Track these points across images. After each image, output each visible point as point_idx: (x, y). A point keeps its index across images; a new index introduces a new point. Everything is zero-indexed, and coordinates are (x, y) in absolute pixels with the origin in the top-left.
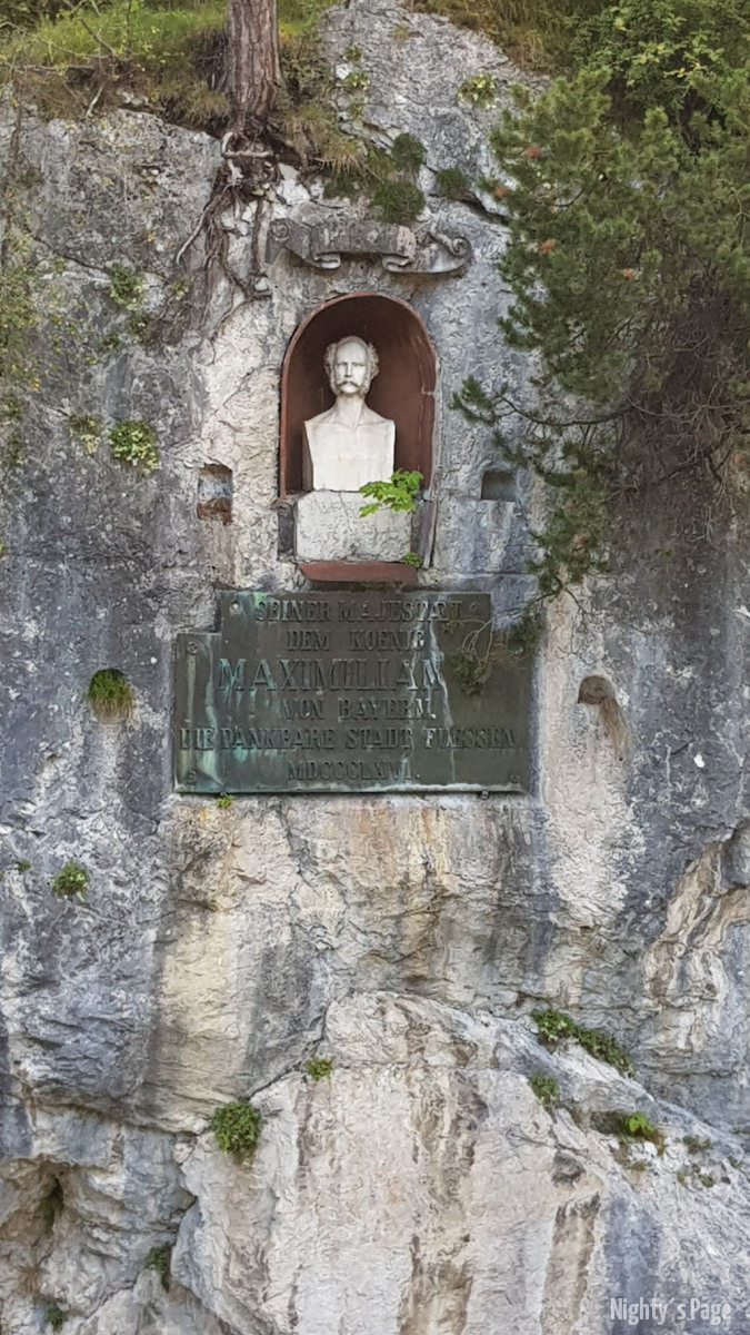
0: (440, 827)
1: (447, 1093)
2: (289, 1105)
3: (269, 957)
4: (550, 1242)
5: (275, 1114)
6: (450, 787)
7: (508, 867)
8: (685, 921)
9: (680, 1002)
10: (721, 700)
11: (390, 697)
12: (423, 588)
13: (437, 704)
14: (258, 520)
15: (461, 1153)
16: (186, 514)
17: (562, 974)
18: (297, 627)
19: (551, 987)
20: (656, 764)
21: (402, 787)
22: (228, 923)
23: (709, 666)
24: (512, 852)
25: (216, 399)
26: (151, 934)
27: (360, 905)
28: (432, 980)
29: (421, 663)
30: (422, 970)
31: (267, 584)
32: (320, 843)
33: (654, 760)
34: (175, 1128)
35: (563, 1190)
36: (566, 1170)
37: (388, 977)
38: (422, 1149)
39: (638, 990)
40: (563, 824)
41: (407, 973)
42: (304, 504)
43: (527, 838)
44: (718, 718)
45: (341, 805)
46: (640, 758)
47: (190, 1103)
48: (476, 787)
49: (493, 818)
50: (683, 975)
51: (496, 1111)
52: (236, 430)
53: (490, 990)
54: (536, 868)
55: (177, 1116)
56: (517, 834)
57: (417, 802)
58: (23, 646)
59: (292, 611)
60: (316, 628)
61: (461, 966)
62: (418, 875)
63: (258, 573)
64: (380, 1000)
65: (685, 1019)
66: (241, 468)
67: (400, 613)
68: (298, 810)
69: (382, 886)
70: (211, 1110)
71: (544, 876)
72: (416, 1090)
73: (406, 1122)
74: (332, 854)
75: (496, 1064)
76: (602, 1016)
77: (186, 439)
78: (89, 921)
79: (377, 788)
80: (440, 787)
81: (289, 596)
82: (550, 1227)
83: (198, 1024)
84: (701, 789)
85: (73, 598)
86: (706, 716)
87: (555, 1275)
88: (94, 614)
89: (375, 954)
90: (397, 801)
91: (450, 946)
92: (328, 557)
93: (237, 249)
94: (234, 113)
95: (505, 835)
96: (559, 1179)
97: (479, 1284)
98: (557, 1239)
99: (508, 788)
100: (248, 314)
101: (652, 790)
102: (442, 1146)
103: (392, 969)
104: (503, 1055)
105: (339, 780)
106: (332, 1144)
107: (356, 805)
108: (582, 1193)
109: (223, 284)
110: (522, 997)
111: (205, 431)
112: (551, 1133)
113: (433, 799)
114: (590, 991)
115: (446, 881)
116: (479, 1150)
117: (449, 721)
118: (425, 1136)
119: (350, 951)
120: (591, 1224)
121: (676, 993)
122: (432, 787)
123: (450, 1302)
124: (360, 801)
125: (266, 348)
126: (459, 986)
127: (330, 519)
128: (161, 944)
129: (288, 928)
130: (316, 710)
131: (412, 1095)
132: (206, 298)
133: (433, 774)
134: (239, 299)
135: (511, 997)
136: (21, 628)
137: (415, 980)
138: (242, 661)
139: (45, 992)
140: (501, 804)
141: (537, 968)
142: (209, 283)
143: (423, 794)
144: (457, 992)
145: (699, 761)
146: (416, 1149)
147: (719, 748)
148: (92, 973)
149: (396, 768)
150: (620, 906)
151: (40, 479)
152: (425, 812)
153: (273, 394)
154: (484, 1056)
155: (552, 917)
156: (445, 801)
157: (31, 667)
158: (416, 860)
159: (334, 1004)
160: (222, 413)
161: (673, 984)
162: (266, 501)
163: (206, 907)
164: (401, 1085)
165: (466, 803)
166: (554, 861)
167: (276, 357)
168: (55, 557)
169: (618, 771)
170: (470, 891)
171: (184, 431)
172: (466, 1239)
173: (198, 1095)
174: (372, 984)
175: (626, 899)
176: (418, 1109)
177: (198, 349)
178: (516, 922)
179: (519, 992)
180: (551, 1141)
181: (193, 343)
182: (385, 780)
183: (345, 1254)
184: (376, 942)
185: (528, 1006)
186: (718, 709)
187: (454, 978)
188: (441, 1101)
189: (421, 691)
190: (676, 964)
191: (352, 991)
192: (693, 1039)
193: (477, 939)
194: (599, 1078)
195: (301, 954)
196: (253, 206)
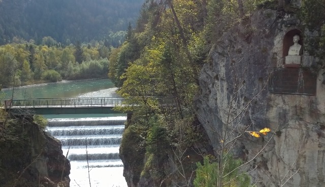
0: (302, 99)
3: (280, 113)
5: (283, 133)
6: (304, 94)
11: (296, 82)
12: (301, 68)
13: (302, 83)
14: (280, 59)
15: (306, 141)
17: (323, 120)
21: (297, 94)
22: (275, 109)
24: (311, 103)
25: (275, 44)
26: (266, 109)
27: (291, 108)
28: (303, 119)
29: (300, 78)
31: (281, 67)
32: (286, 100)
34: (272, 132)
37: (297, 118)
40: (319, 100)
41: (299, 117)
42: (286, 57)
43: (314, 101)
45: (289, 95)
48: (307, 94)
49: (309, 98)
51: (311, 137)
52: (278, 48)
53: (312, 121)
60: (286, 73)
61: (307, 117)
62: (298, 105)
64: (296, 120)
66: (278, 53)
67: (297, 71)
68: (283, 96)
69: (293, 106)
70: (276, 131)
71: (316, 106)
77: (271, 49)
78: (258, 107)
79: (293, 93)
80: (302, 94)
81: (283, 69)
82: (317, 153)
83: (272, 120)
85: (258, 69)
87: (318, 159)
88: (259, 71)
92: (289, 64)
93: (279, 25)
95: (311, 101)
96: (319, 147)
97: (307, 158)
98: (318, 154)
99: (312, 95)
100: (280, 33)
102: (303, 140)
104: (313, 130)
106: (289, 137)
108: (322, 149)
109: (277, 29)
111: (274, 48)
115: (302, 106)
116: (308, 141)
117: (304, 85)
118: (301, 138)
119: (291, 114)
123: (303, 159)
125: (282, 37)
127: (290, 59)
128: (267, 110)
129: (282, 110)
131: (300, 133)
132: (275, 31)
133: (301, 92)
134: (279, 31)
137: (301, 118)
138: (277, 77)
139: (254, 115)
140: (311, 97)
141: (319, 119)
142: (275, 29)
143: (300, 95)
146: (300, 140)
148: (259, 113)
149: (296, 91)
152: (300, 97)
154: (311, 129)
155: (318, 112)
156: (303, 96)
158: (298, 103)
159: (289, 120)
160: (276, 46)
162: (281, 57)
163: (272, 107)
164: (298, 131)
165: (306, 96)
166: (318, 105)
168: (256, 64)
170: (305, 108)
172: (305, 152)
174: (295, 118)
176: (300, 135)
178: (313, 112)
179: (317, 122)
180: (318, 142)
181: (273, 37)
183: (290, 151)
184: (294, 113)
185: (319, 124)
187: (307, 119)
188: (304, 134)
189: (300, 81)
191: (292, 119)
193: (309, 114)
195: (284, 113)
196: (281, 19)
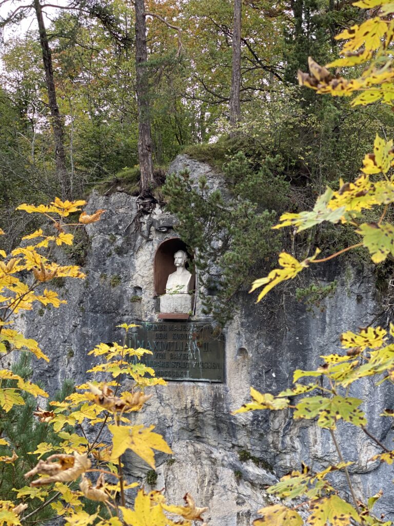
0: (197, 392)
1: (208, 473)
2: (163, 472)
4: (236, 523)
5: (160, 474)
6: (200, 380)
7: (216, 405)
8: (281, 425)
9: (284, 451)
10: (280, 357)
11: (183, 353)
12: (193, 321)
13: (197, 355)
14: (149, 302)
15: (210, 492)
16: (128, 300)
17: (243, 439)
18: (158, 332)
19: (241, 444)
20: (260, 375)
21: (187, 379)
22: (141, 417)
23: (276, 345)
24: (217, 401)
25: (137, 268)
27: (177, 413)
28: (203, 438)
29: (192, 343)
30: (199, 434)
31: (151, 320)
32: (164, 394)
33: (260, 374)
34: (136, 475)
35: (239, 507)
36: (240, 501)
37: (190, 436)
38: (200, 490)
39: (268, 446)
40: (232, 392)
41: (195, 435)
42: (162, 298)
43: (222, 396)
44: (280, 362)
46: (255, 373)
47: (138, 469)
48: (208, 380)
49: (213, 390)
50: (283, 443)
51: (221, 480)
52: (143, 277)
53: (222, 442)
54: (225, 405)
55: (136, 472)
56: (220, 394)
57: (192, 384)
58: (88, 336)
59: (155, 328)
60: (163, 333)
61: (211, 434)
62: (189, 406)
63: (149, 317)
64: (187, 443)
65: (288, 457)
66: (144, 287)
67: (185, 329)
69: (180, 408)
70: (146, 472)
71: (227, 408)
72: (198, 471)
73: (196, 480)
74: (167, 398)
75: (223, 465)
76: (260, 454)
77: (129, 280)
79: (180, 379)
80: (198, 380)
81: (157, 323)
82: (235, 518)
84: (274, 384)
85: (101, 323)
86: (276, 362)
88: (105, 328)
89: (183, 428)
90: (186, 383)
91: (205, 428)
92: (169, 312)
93: (144, 227)
94: (141, 191)
95: (216, 394)
96: (238, 503)
98: (238, 523)
99: (217, 381)
100: (147, 246)
101: (259, 383)
102: (205, 489)
103: (190, 433)
104: (225, 463)
105: (170, 376)
106: (174, 485)
107: (175, 384)
108: (244, 509)
109: (140, 237)
110: (234, 446)
111: (134, 277)
112: (237, 489)
113: (196, 383)
114: (254, 445)
115: (197, 408)
116: (215, 492)
117: (200, 360)
118: (200, 486)
119: (176, 427)
120: (249, 519)
121: (281, 448)
122: (195, 380)
124: (176, 383)
125: (151, 254)
126: (212, 440)
127: (169, 302)
129: (157, 419)
130: (163, 356)
131: (197, 472)
132: (135, 241)
133: (196, 377)
134: (144, 241)
135: (230, 445)
136: (88, 331)
137: (198, 437)
138: (143, 341)
139: (94, 433)
140: (216, 386)
141: (235, 436)
142: (136, 237)
143: (194, 381)
144: (212, 442)
145: (274, 375)
146: (198, 489)
147: (280, 371)
149: (186, 374)
150: (251, 419)
151: (92, 291)
152: (194, 387)
153: (152, 267)
154: (219, 462)
155: (232, 421)
156: (200, 384)
157: (90, 342)
158: (189, 401)
159: (174, 443)
160: (139, 273)
161: (280, 445)
162: (152, 296)
164: (194, 469)
165: (205, 385)
166: (230, 403)
167: (153, 256)
168: (97, 312)
169: (248, 376)
170: (205, 411)
171: (128, 278)
172: (210, 519)
173: (140, 466)
174: (185, 438)
175: (253, 417)
176: (199, 477)
177: (133, 255)
178: (222, 422)
179: (233, 444)
180: (236, 491)
181: (131, 253)
182: (182, 377)
184: (183, 425)
185: (236, 448)
186: (280, 359)
187: (210, 437)
188: (205, 475)
189: (192, 351)
190: (280, 439)
191: (179, 439)
192: (292, 464)
193: (213, 426)
194: (258, 473)
195: (162, 427)
196: (148, 215)
